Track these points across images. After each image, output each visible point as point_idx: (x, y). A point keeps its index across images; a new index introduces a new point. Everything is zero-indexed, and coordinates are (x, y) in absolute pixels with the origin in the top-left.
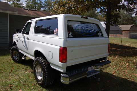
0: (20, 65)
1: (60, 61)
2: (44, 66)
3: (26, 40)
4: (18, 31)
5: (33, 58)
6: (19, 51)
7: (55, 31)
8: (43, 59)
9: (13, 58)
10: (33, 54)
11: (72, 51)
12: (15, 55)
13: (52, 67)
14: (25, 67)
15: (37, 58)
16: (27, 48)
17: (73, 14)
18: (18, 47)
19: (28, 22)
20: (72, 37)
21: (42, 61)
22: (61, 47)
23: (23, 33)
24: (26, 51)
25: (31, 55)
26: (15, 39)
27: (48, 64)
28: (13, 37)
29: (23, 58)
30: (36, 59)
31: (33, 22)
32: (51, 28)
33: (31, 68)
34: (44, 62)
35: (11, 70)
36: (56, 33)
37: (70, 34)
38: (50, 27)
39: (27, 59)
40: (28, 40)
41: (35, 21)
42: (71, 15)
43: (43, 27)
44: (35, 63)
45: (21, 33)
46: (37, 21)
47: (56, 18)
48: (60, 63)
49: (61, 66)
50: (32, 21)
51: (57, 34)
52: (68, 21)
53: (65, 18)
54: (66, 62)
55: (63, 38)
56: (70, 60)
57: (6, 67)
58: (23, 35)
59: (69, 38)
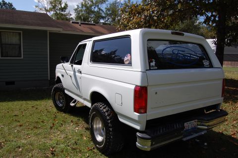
0: (67, 116)
1: (136, 110)
2: (108, 118)
3: (77, 74)
4: (65, 60)
5: (89, 105)
6: (66, 92)
7: (126, 59)
8: (105, 106)
9: (56, 103)
10: (89, 98)
11: (156, 93)
12: (59, 100)
13: (121, 120)
14: (75, 119)
15: (96, 104)
16: (78, 87)
17: (156, 28)
18: (64, 86)
19: (80, 44)
20: (156, 68)
21: (105, 110)
22: (136, 86)
23: (72, 63)
24: (77, 92)
25: (85, 99)
26: (60, 72)
27: (114, 115)
28: (57, 70)
29: (72, 104)
30: (93, 106)
31: (89, 43)
32: (117, 54)
33: (84, 121)
34: (107, 111)
35: (53, 124)
36: (128, 62)
37: (153, 64)
38: (115, 51)
39: (78, 105)
40: (80, 75)
41: (92, 42)
42: (153, 30)
43: (103, 53)
44: (91, 113)
45: (69, 63)
46: (95, 42)
47: (128, 37)
48: (135, 113)
49: (137, 118)
50: (87, 43)
51: (130, 64)
52: (149, 40)
53: (143, 35)
54: (145, 112)
55: (140, 70)
56: (152, 108)
57: (45, 118)
58: (72, 66)
59: (150, 69)
